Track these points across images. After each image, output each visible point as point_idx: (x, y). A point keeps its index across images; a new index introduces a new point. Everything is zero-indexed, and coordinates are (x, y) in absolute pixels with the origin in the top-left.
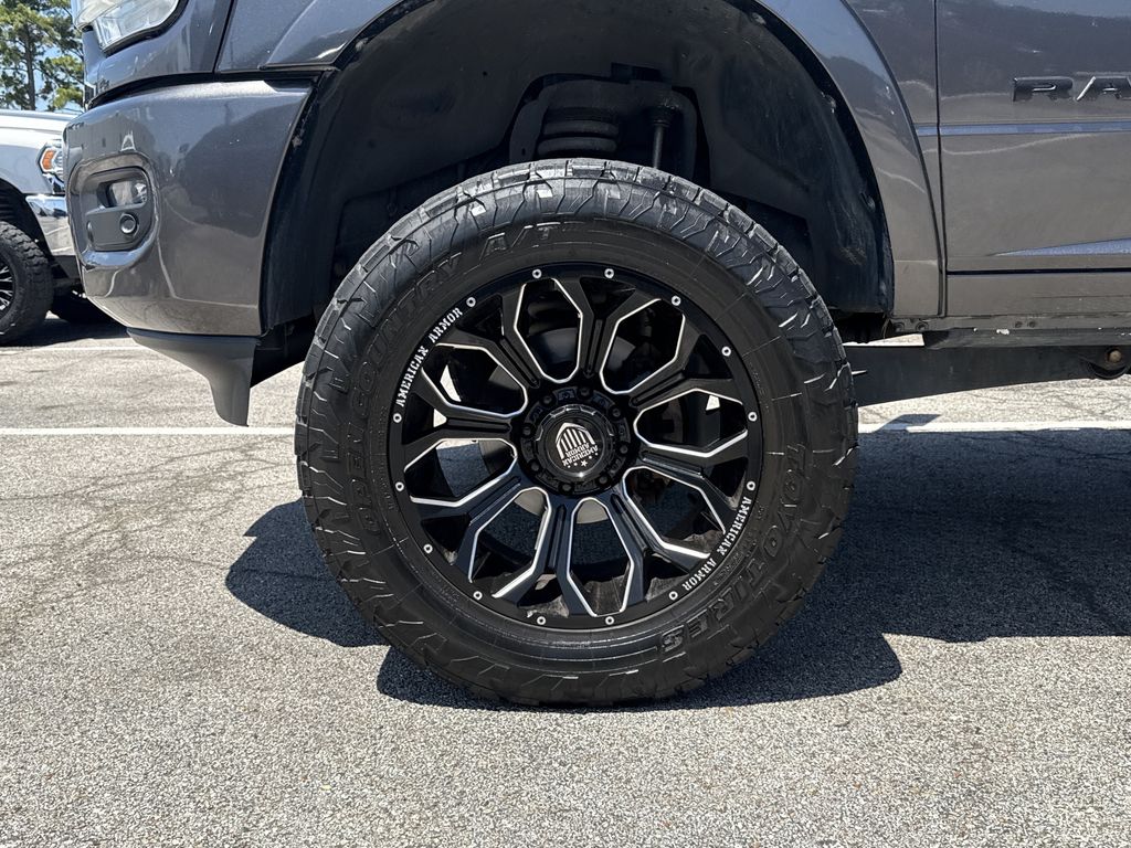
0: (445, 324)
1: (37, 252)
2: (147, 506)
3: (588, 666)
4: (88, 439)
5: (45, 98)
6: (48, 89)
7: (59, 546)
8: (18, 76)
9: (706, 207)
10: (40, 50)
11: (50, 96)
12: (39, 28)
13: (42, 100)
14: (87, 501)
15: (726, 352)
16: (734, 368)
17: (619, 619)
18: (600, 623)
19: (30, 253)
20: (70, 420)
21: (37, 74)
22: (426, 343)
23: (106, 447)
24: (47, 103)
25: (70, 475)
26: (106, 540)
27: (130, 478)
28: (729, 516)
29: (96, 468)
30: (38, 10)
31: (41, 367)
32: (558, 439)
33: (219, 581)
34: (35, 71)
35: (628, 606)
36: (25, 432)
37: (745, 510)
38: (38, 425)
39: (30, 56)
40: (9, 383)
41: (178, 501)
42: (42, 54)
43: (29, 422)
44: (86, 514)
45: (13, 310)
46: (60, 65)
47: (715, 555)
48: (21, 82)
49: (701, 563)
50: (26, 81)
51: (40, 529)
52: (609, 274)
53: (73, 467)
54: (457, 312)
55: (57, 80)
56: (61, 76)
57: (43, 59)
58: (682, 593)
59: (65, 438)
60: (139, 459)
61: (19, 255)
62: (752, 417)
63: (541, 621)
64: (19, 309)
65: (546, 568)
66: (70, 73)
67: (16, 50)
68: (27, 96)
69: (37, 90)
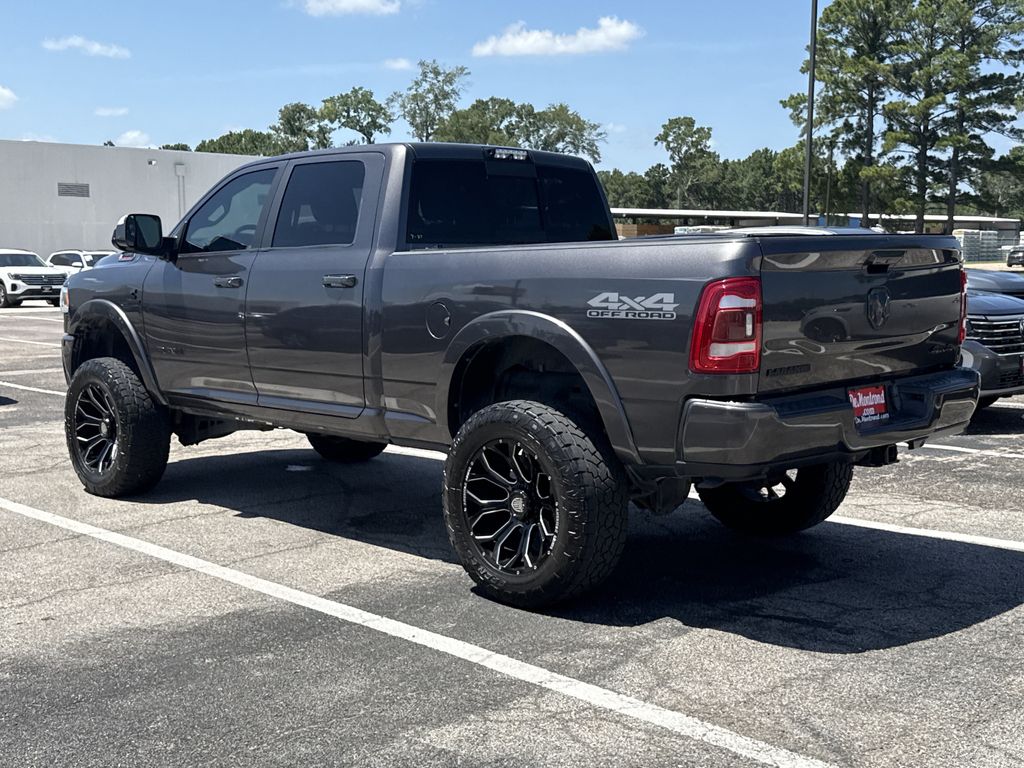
8: (859, 122)
10: (884, 94)
12: (882, 75)
13: (878, 142)
30: (884, 59)
34: (877, 116)
39: (871, 104)
42: (885, 98)
48: (861, 127)
50: (866, 125)
57: (885, 103)
67: (861, 97)
68: (866, 140)
69: (874, 133)
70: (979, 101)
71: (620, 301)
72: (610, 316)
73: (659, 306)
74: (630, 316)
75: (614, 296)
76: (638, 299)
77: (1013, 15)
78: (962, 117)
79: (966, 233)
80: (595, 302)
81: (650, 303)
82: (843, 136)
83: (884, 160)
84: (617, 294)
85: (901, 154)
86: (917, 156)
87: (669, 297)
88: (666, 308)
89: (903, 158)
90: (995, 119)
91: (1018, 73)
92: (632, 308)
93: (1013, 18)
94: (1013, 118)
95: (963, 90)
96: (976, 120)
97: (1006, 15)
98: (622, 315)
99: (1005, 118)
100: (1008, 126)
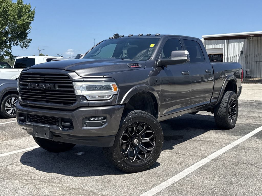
0: (123, 133)
3: (145, 165)
9: (145, 113)
15: (150, 127)
16: (151, 128)
17: (146, 159)
18: (144, 160)
22: (121, 136)
28: (153, 144)
32: (134, 142)
35: (146, 157)
37: (155, 143)
47: (153, 148)
49: (152, 150)
52: (138, 123)
54: (124, 131)
58: (151, 153)
62: (153, 133)
63: (138, 162)
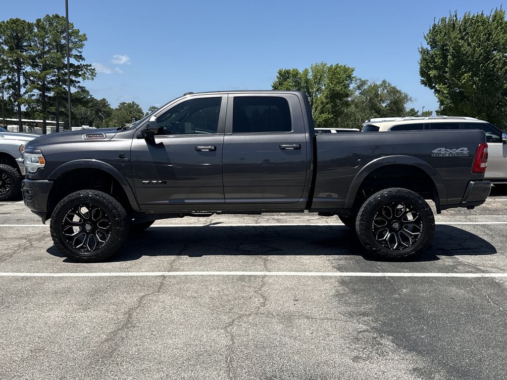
1: (18, 174)
2: (37, 240)
3: (89, 257)
4: (28, 227)
5: (25, 87)
6: (26, 83)
7: (19, 246)
8: (14, 78)
10: (24, 68)
11: (27, 87)
12: (23, 59)
13: (23, 88)
14: (25, 239)
17: (93, 251)
19: (16, 175)
20: (24, 223)
21: (22, 77)
22: (67, 214)
23: (31, 229)
24: (25, 89)
25: (23, 234)
26: (28, 244)
27: (35, 235)
28: (108, 236)
29: (28, 233)
30: (23, 52)
31: (18, 208)
32: (86, 226)
33: (45, 250)
34: (21, 76)
35: (94, 249)
36: (13, 225)
38: (16, 224)
39: (19, 71)
40: (9, 213)
41: (42, 239)
42: (24, 69)
43: (14, 223)
44: (25, 241)
45: (10, 191)
46: (32, 74)
47: (106, 242)
48: (15, 81)
50: (17, 80)
51: (17, 243)
53: (23, 233)
54: (71, 210)
55: (30, 80)
56: (32, 78)
57: (24, 71)
58: (101, 247)
59: (22, 227)
60: (38, 231)
61: (13, 175)
64: (12, 191)
65: (84, 244)
66: (35, 77)
67: (14, 67)
68: (17, 87)
69: (21, 83)
70: (66, 74)
71: (446, 150)
72: (442, 156)
73: (462, 152)
74: (450, 156)
75: (443, 149)
76: (453, 150)
77: (77, 40)
78: (59, 80)
79: (51, 128)
80: (435, 151)
81: (458, 151)
82: (6, 84)
83: (27, 95)
84: (444, 148)
85: (34, 93)
86: (40, 95)
87: (466, 149)
88: (464, 152)
89: (35, 95)
90: (72, 82)
91: (81, 64)
92: (451, 153)
93: (77, 42)
94: (79, 82)
95: (59, 69)
96: (64, 82)
97: (74, 40)
98: (447, 155)
99: (75, 81)
100: (77, 85)
